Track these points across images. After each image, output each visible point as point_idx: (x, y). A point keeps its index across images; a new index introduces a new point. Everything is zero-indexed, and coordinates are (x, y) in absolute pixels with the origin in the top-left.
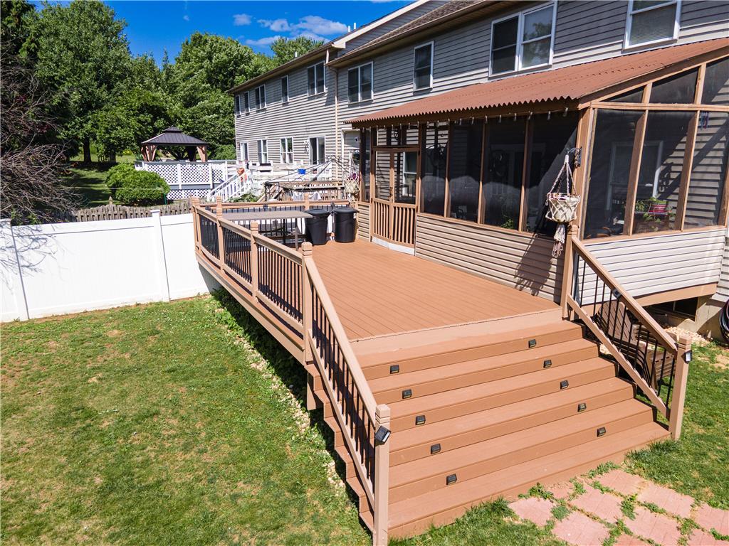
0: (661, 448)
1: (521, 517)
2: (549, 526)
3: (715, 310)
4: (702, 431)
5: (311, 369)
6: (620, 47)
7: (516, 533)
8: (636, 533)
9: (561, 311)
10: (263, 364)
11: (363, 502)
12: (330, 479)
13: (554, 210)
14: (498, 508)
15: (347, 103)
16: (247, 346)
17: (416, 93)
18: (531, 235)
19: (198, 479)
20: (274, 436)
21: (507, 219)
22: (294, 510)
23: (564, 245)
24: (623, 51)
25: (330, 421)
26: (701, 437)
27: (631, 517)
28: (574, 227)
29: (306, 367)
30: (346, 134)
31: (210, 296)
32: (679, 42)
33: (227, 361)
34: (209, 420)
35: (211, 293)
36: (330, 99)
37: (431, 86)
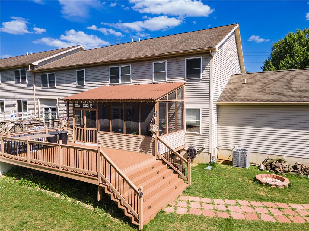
0: (188, 188)
1: (168, 212)
2: (175, 212)
3: (185, 152)
4: (194, 183)
5: (102, 186)
6: (151, 81)
7: (169, 216)
8: (192, 207)
9: (155, 158)
10: (58, 195)
11: (133, 219)
12: (112, 220)
13: (152, 129)
14: (162, 212)
15: (41, 87)
16: (44, 190)
17: (77, 87)
18: (143, 136)
20: (84, 215)
21: (133, 132)
23: (155, 138)
24: (153, 82)
26: (194, 184)
27: (190, 205)
28: (157, 133)
29: (100, 185)
30: (40, 99)
31: (3, 176)
32: (167, 82)
33: (40, 198)
34: (53, 217)
35: (3, 175)
36: (30, 85)
37: (85, 85)
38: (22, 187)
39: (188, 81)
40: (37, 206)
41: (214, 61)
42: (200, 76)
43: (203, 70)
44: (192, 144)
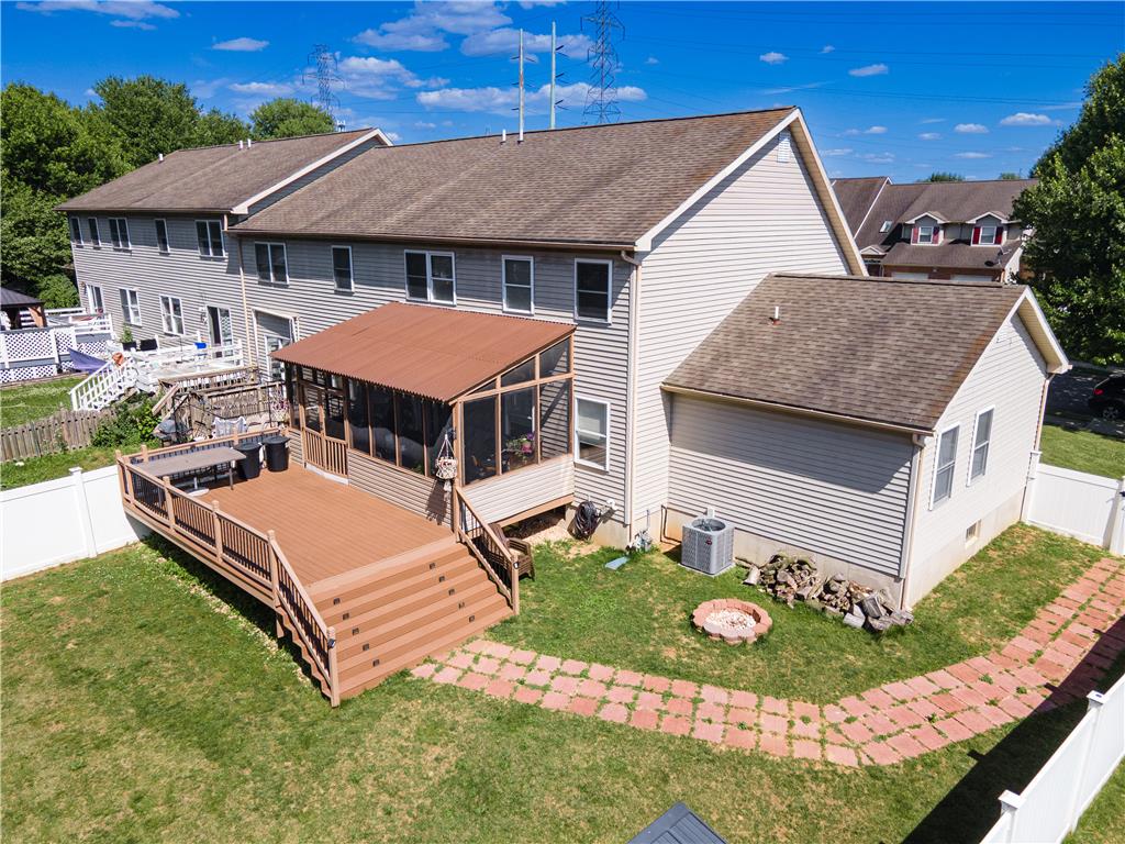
0: (506, 622)
1: (417, 676)
2: (432, 677)
3: (575, 513)
5: (280, 611)
6: (500, 307)
7: (412, 684)
8: (476, 670)
9: (455, 537)
10: (225, 608)
11: (323, 685)
12: (300, 678)
13: (444, 469)
14: (404, 673)
15: (256, 278)
16: (204, 593)
17: (337, 292)
18: (432, 482)
19: (207, 696)
20: (253, 660)
22: (279, 700)
23: (452, 493)
24: (503, 312)
25: (298, 642)
27: (477, 664)
28: (456, 480)
29: (276, 610)
30: (258, 313)
31: (142, 544)
32: (535, 318)
33: (192, 610)
34: (196, 658)
35: (142, 541)
36: (232, 270)
37: (353, 290)
38: (169, 577)
39: (582, 324)
40: (179, 629)
41: (641, 278)
42: (606, 313)
43: (615, 299)
44: (590, 494)
